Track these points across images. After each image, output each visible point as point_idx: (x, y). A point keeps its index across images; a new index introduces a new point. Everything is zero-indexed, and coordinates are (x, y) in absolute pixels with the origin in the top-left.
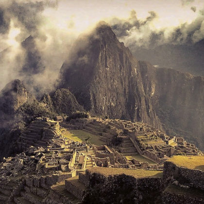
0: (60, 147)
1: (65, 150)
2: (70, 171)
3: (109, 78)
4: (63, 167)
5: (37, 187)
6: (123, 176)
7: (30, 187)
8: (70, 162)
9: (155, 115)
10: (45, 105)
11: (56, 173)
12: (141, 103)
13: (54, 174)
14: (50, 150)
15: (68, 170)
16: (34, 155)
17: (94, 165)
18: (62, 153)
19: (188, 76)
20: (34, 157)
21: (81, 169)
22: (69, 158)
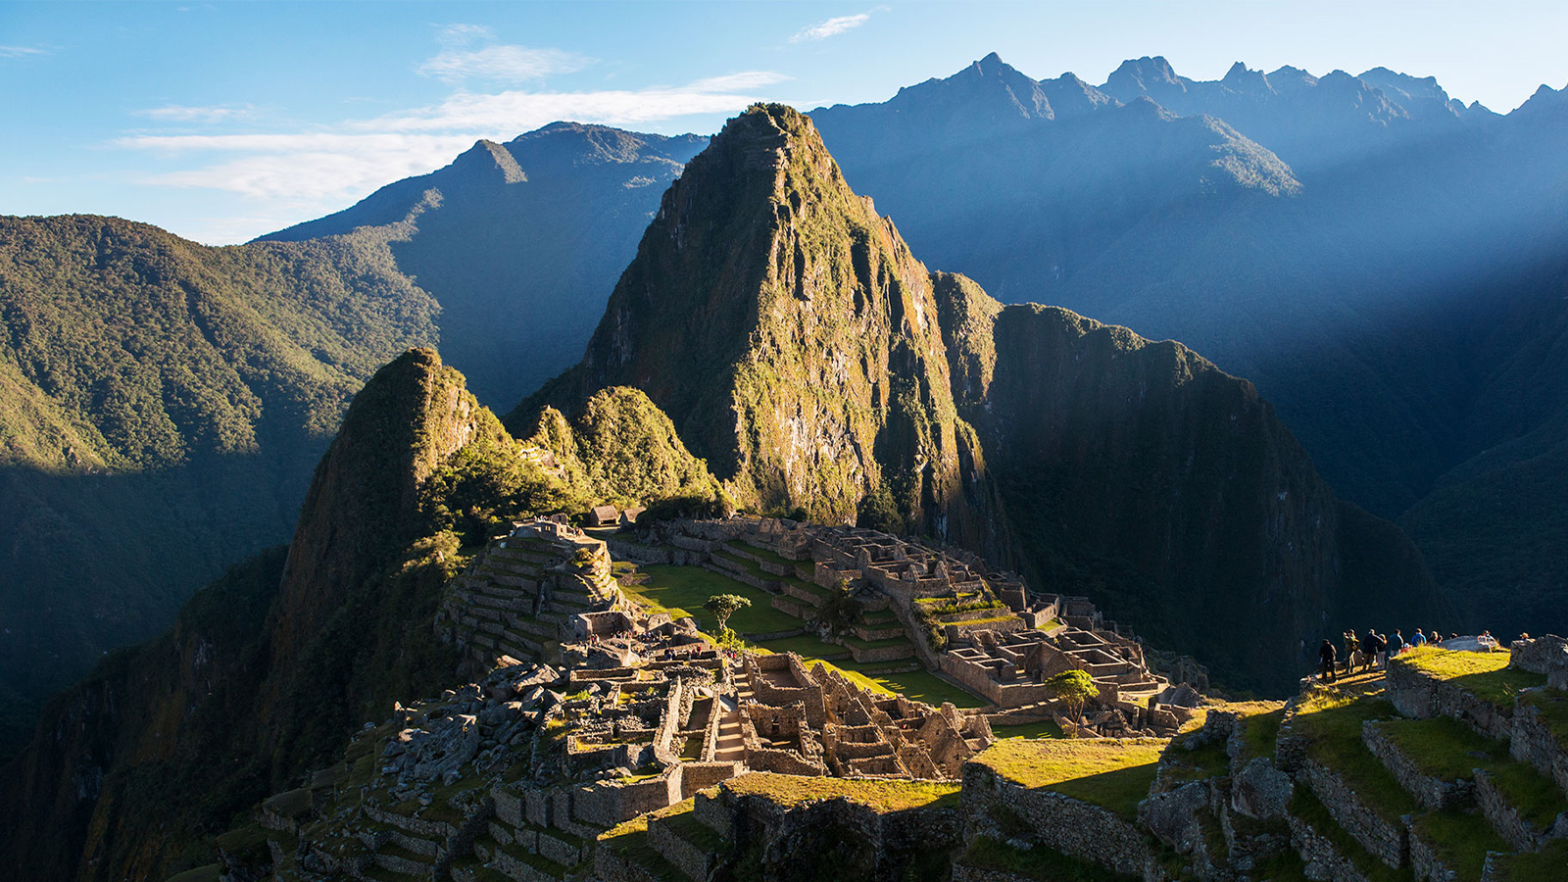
0: (619, 663)
1: (641, 677)
2: (659, 768)
3: (811, 342)
4: (634, 751)
5: (538, 828)
6: (837, 803)
7: (510, 829)
8: (658, 730)
9: (997, 495)
10: (548, 455)
11: (608, 777)
12: (939, 447)
13: (602, 783)
14: (580, 675)
15: (650, 764)
16: (519, 696)
17: (749, 735)
18: (626, 689)
19: (1126, 339)
20: (518, 705)
21: (698, 758)
22: (653, 715)
